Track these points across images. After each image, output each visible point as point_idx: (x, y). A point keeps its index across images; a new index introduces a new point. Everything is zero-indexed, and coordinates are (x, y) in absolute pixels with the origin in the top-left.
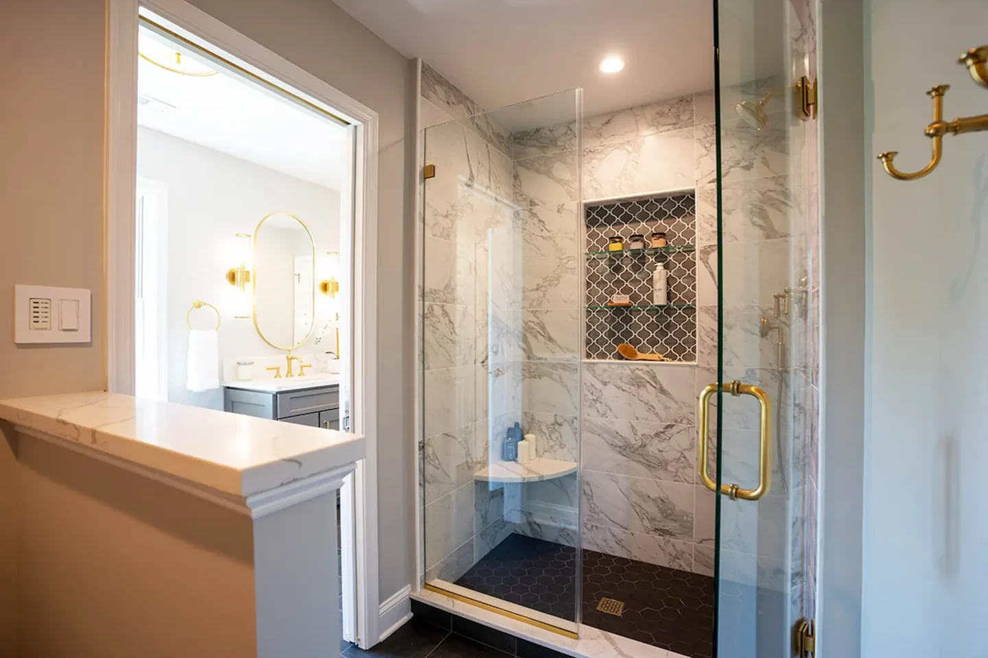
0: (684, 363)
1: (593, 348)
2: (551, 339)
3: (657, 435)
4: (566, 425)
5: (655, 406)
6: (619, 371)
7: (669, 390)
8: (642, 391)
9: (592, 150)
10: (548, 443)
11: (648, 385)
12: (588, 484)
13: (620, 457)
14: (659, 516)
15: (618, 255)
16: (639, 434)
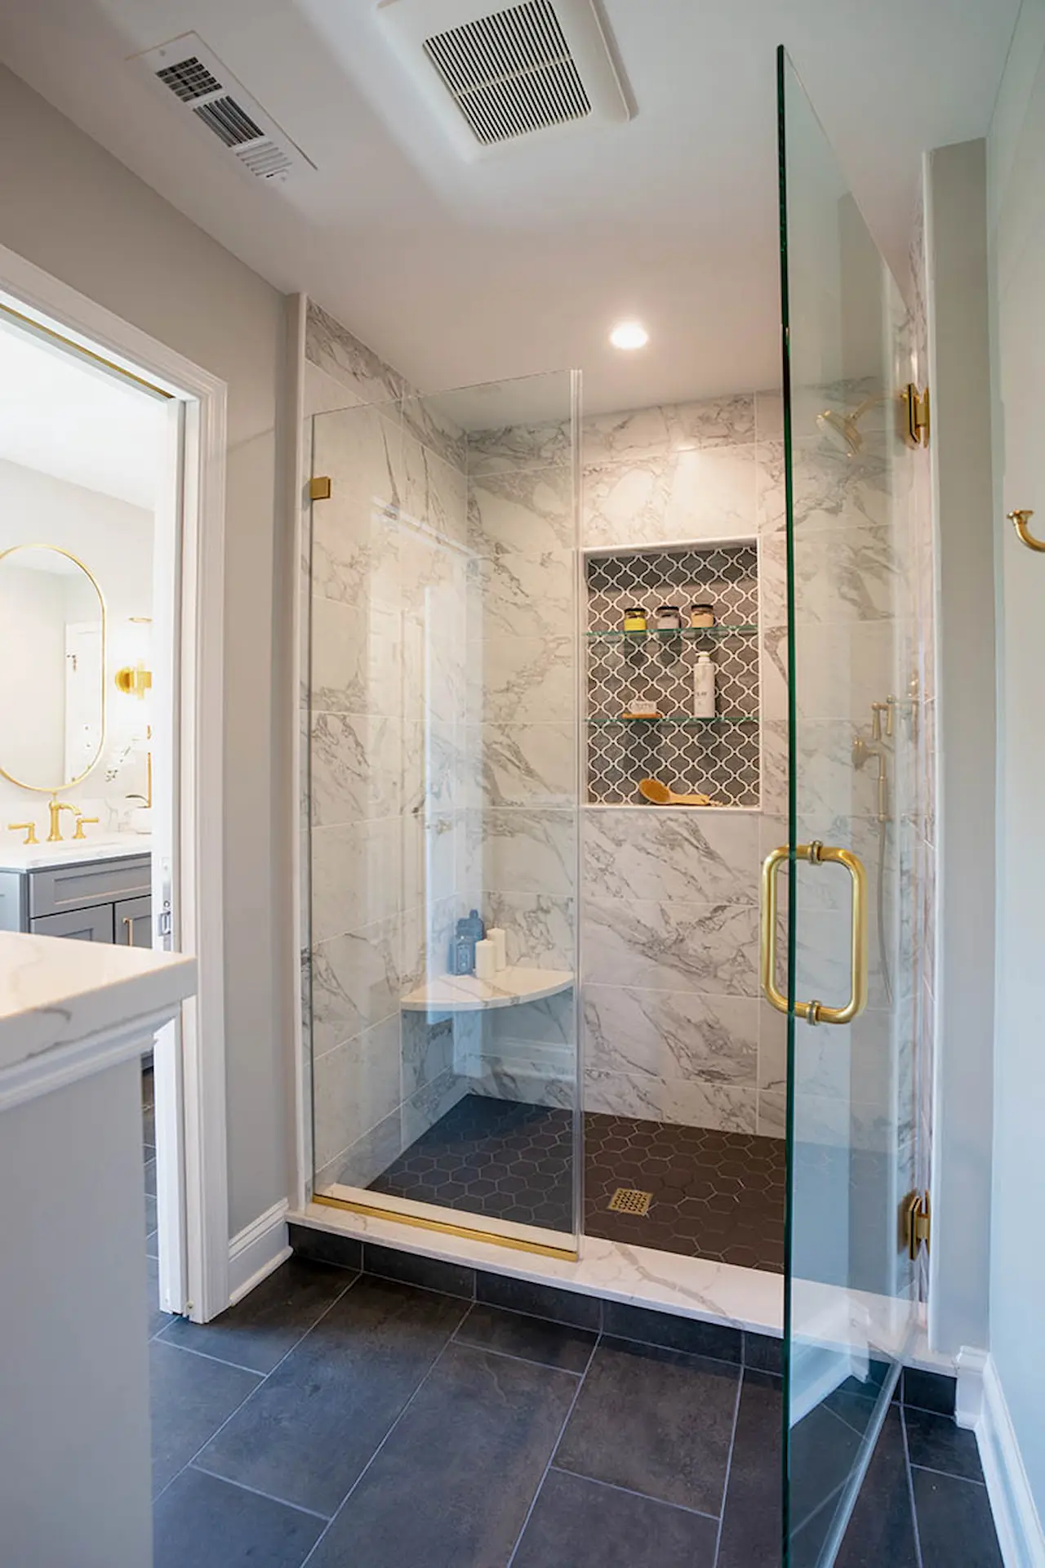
0: (741, 808)
1: (598, 786)
2: (530, 772)
3: (701, 922)
4: (555, 911)
5: (697, 877)
6: (640, 822)
7: (718, 852)
8: (677, 854)
9: (598, 469)
10: (527, 942)
11: (687, 845)
12: (593, 1006)
13: (642, 959)
14: (704, 1050)
15: (639, 636)
16: (673, 922)
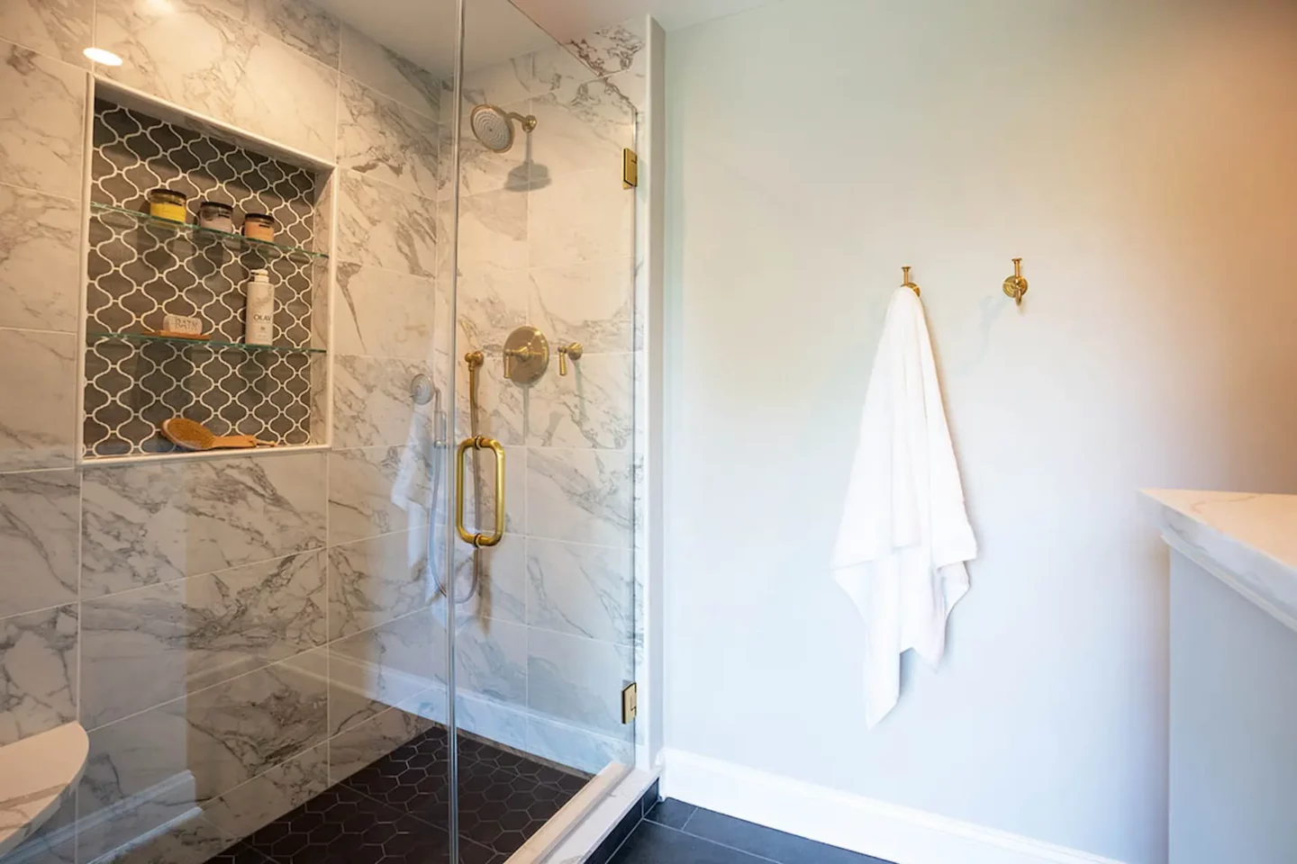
0: (289, 448)
3: (267, 582)
5: (262, 531)
7: (287, 498)
8: (240, 509)
11: (250, 495)
14: (272, 731)
16: (233, 594)
